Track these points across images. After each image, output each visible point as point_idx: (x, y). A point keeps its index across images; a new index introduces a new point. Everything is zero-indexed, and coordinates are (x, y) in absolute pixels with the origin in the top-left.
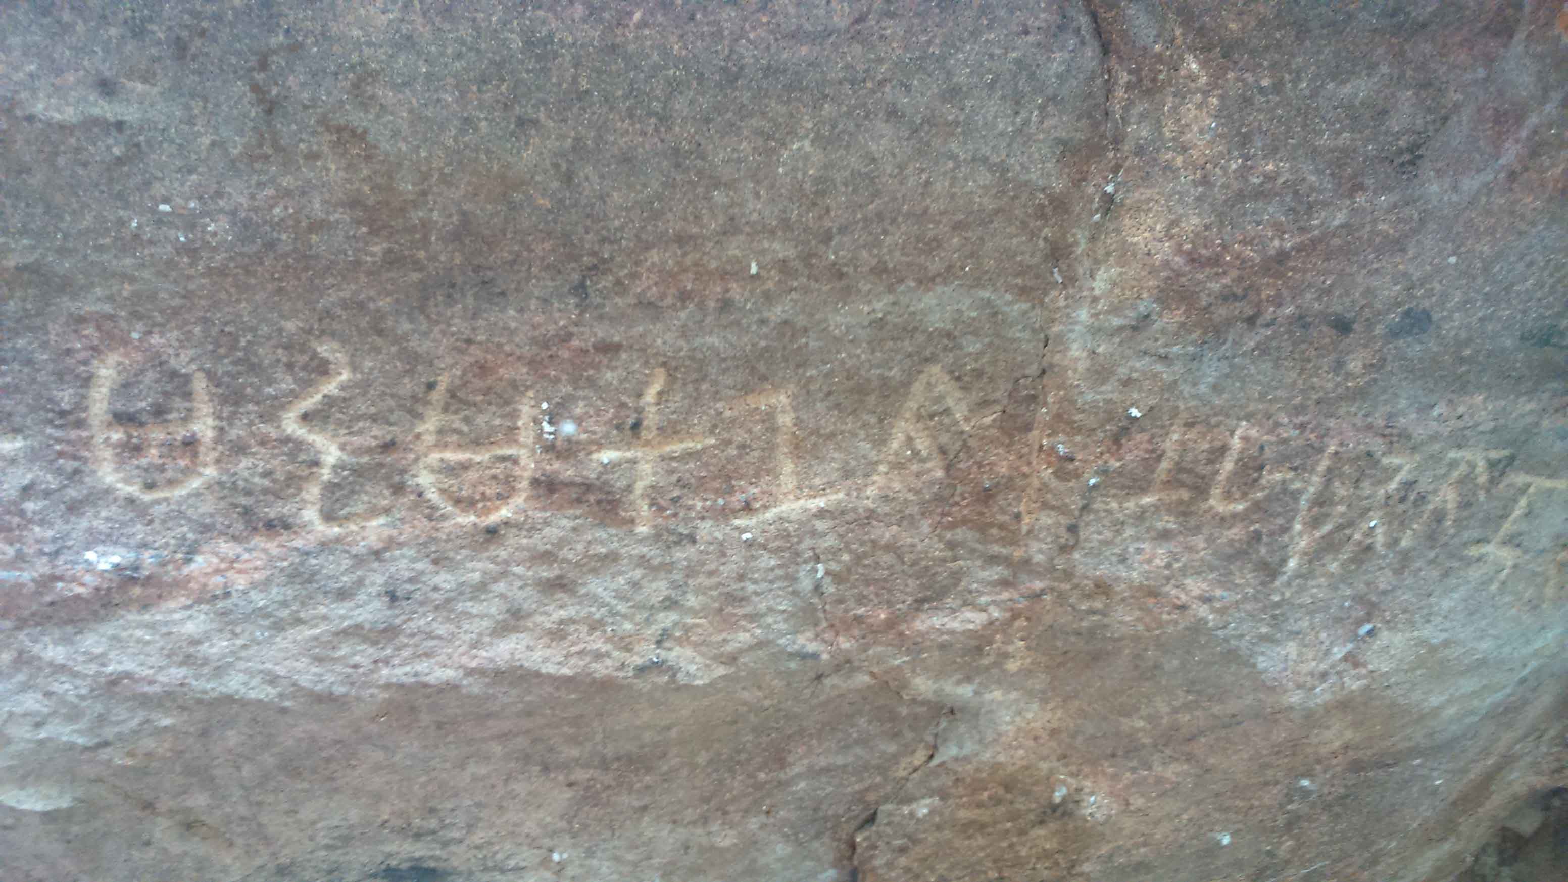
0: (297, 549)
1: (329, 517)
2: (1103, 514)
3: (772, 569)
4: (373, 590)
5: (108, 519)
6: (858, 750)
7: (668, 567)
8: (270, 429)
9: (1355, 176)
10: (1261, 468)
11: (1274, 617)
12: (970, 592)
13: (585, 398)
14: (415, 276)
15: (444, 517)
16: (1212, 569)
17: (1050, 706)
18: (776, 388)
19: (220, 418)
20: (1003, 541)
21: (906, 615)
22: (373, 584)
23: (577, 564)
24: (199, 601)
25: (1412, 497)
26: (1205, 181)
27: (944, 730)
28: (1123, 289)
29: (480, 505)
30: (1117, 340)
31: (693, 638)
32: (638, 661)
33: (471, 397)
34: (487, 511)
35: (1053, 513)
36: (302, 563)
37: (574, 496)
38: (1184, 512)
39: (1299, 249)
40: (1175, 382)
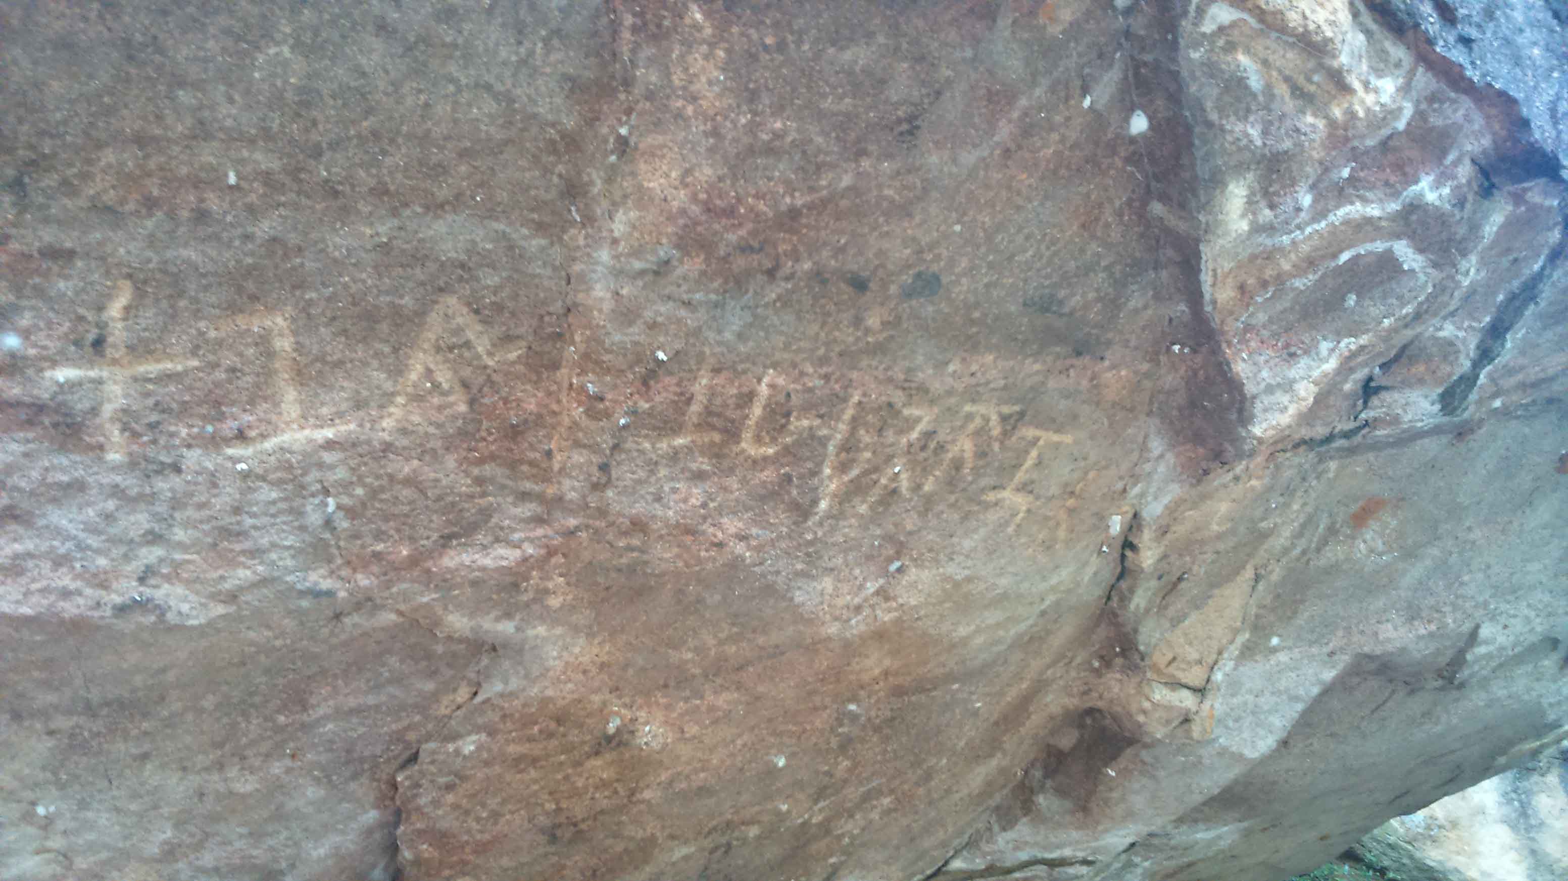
2: (635, 454)
3: (274, 502)
6: (391, 690)
7: (151, 498)
9: (859, 140)
10: (787, 415)
11: (808, 555)
12: (502, 528)
13: (32, 309)
16: (747, 509)
17: (596, 641)
18: (271, 309)
20: (533, 478)
21: (431, 552)
23: (32, 493)
25: (932, 445)
26: (715, 133)
27: (487, 667)
28: (642, 234)
30: (640, 283)
31: (185, 575)
32: (117, 599)
35: (584, 452)
37: (23, 417)
38: (717, 453)
39: (811, 207)
40: (700, 328)
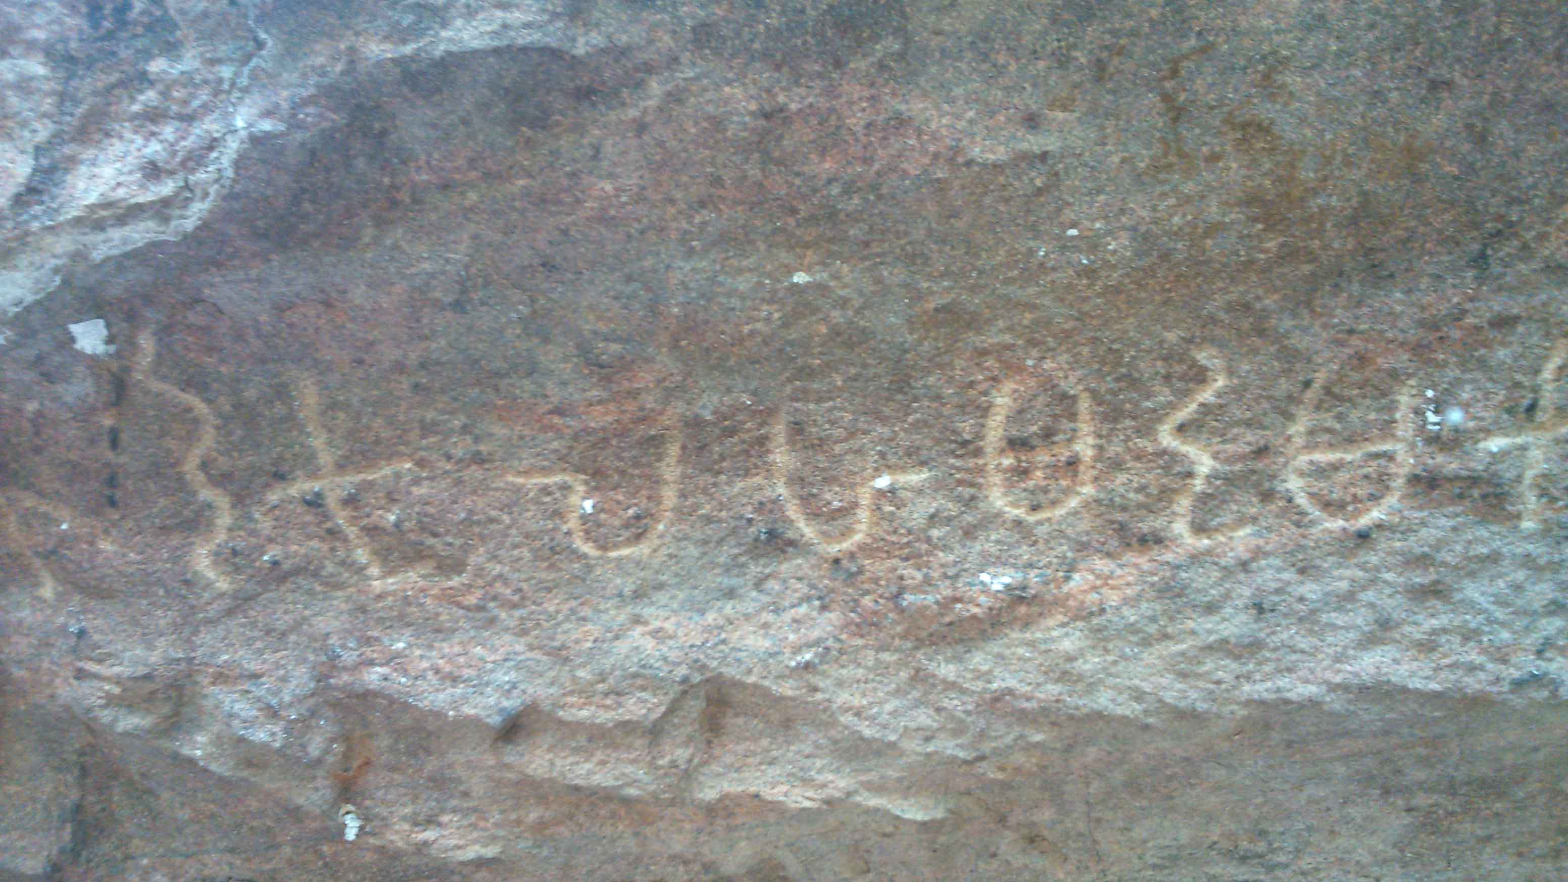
0: (1168, 563)
1: (1199, 529)
4: (1240, 603)
5: (998, 542)
7: (1556, 566)
8: (1147, 444)
13: (1473, 381)
14: (1307, 268)
15: (1313, 523)
19: (1100, 436)
22: (1240, 596)
23: (1456, 568)
24: (1075, 618)
29: (1350, 508)
32: (1515, 674)
33: (1346, 393)
34: (1357, 514)
36: (1173, 578)
37: (1457, 491)
